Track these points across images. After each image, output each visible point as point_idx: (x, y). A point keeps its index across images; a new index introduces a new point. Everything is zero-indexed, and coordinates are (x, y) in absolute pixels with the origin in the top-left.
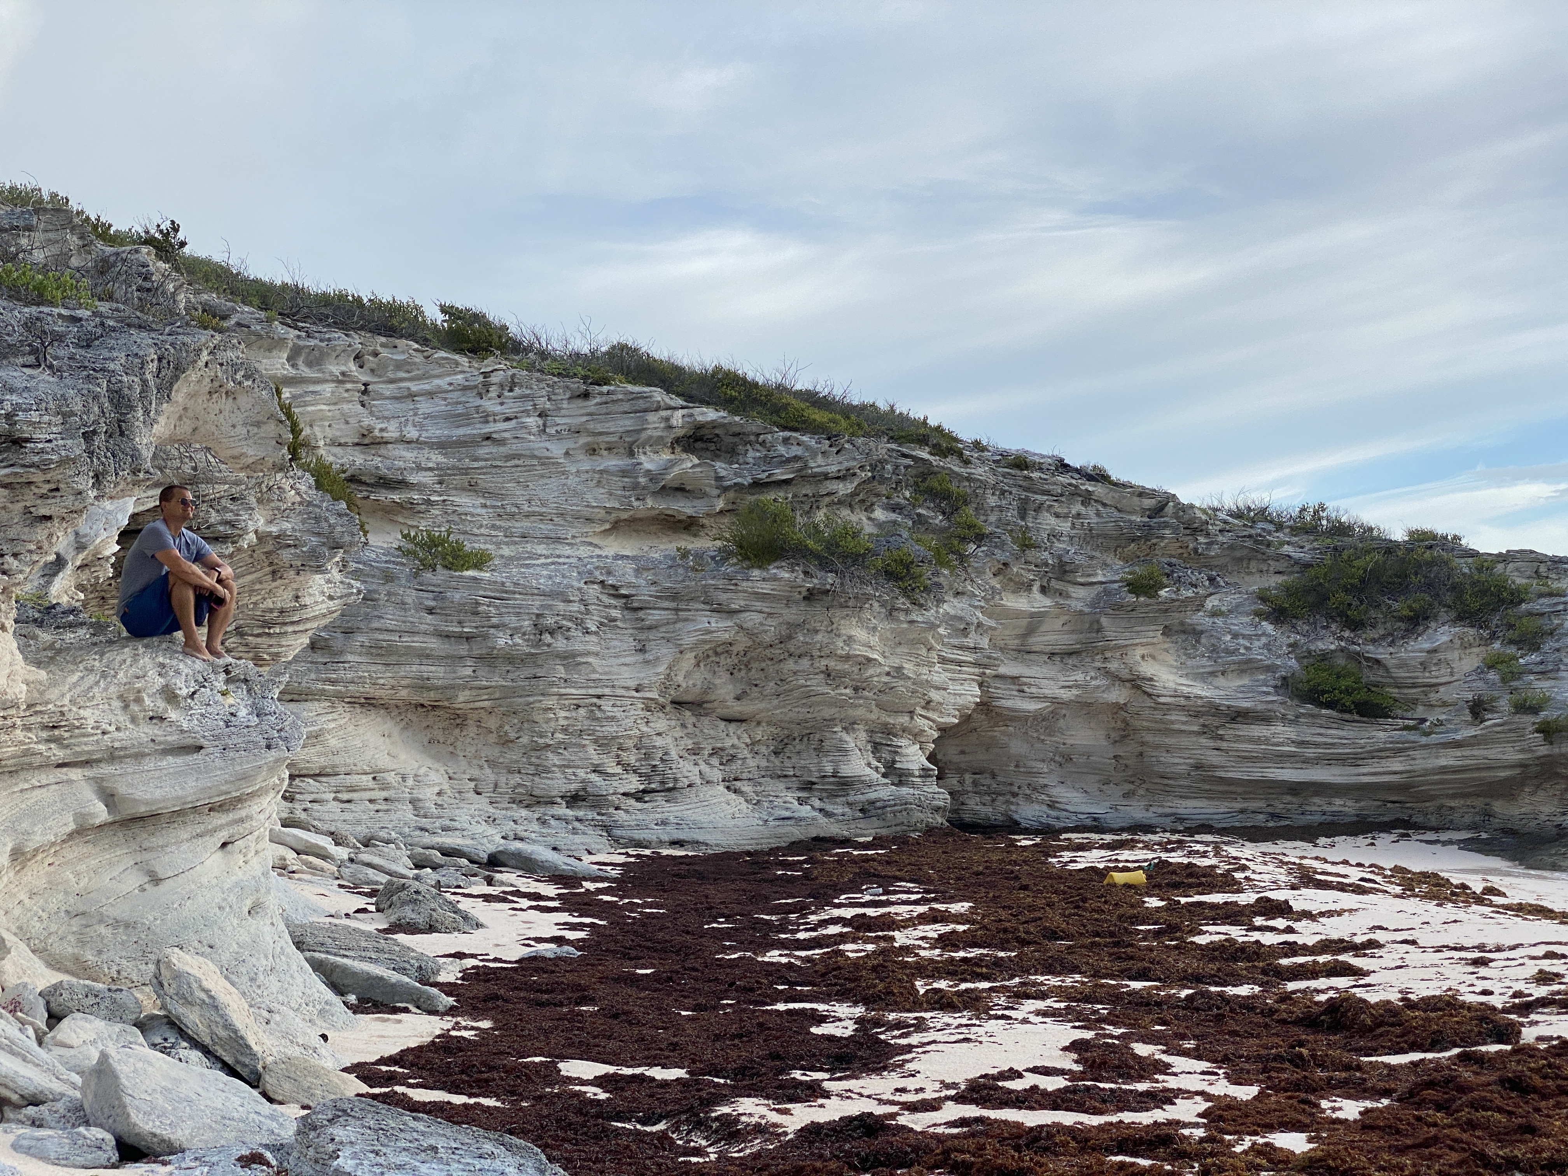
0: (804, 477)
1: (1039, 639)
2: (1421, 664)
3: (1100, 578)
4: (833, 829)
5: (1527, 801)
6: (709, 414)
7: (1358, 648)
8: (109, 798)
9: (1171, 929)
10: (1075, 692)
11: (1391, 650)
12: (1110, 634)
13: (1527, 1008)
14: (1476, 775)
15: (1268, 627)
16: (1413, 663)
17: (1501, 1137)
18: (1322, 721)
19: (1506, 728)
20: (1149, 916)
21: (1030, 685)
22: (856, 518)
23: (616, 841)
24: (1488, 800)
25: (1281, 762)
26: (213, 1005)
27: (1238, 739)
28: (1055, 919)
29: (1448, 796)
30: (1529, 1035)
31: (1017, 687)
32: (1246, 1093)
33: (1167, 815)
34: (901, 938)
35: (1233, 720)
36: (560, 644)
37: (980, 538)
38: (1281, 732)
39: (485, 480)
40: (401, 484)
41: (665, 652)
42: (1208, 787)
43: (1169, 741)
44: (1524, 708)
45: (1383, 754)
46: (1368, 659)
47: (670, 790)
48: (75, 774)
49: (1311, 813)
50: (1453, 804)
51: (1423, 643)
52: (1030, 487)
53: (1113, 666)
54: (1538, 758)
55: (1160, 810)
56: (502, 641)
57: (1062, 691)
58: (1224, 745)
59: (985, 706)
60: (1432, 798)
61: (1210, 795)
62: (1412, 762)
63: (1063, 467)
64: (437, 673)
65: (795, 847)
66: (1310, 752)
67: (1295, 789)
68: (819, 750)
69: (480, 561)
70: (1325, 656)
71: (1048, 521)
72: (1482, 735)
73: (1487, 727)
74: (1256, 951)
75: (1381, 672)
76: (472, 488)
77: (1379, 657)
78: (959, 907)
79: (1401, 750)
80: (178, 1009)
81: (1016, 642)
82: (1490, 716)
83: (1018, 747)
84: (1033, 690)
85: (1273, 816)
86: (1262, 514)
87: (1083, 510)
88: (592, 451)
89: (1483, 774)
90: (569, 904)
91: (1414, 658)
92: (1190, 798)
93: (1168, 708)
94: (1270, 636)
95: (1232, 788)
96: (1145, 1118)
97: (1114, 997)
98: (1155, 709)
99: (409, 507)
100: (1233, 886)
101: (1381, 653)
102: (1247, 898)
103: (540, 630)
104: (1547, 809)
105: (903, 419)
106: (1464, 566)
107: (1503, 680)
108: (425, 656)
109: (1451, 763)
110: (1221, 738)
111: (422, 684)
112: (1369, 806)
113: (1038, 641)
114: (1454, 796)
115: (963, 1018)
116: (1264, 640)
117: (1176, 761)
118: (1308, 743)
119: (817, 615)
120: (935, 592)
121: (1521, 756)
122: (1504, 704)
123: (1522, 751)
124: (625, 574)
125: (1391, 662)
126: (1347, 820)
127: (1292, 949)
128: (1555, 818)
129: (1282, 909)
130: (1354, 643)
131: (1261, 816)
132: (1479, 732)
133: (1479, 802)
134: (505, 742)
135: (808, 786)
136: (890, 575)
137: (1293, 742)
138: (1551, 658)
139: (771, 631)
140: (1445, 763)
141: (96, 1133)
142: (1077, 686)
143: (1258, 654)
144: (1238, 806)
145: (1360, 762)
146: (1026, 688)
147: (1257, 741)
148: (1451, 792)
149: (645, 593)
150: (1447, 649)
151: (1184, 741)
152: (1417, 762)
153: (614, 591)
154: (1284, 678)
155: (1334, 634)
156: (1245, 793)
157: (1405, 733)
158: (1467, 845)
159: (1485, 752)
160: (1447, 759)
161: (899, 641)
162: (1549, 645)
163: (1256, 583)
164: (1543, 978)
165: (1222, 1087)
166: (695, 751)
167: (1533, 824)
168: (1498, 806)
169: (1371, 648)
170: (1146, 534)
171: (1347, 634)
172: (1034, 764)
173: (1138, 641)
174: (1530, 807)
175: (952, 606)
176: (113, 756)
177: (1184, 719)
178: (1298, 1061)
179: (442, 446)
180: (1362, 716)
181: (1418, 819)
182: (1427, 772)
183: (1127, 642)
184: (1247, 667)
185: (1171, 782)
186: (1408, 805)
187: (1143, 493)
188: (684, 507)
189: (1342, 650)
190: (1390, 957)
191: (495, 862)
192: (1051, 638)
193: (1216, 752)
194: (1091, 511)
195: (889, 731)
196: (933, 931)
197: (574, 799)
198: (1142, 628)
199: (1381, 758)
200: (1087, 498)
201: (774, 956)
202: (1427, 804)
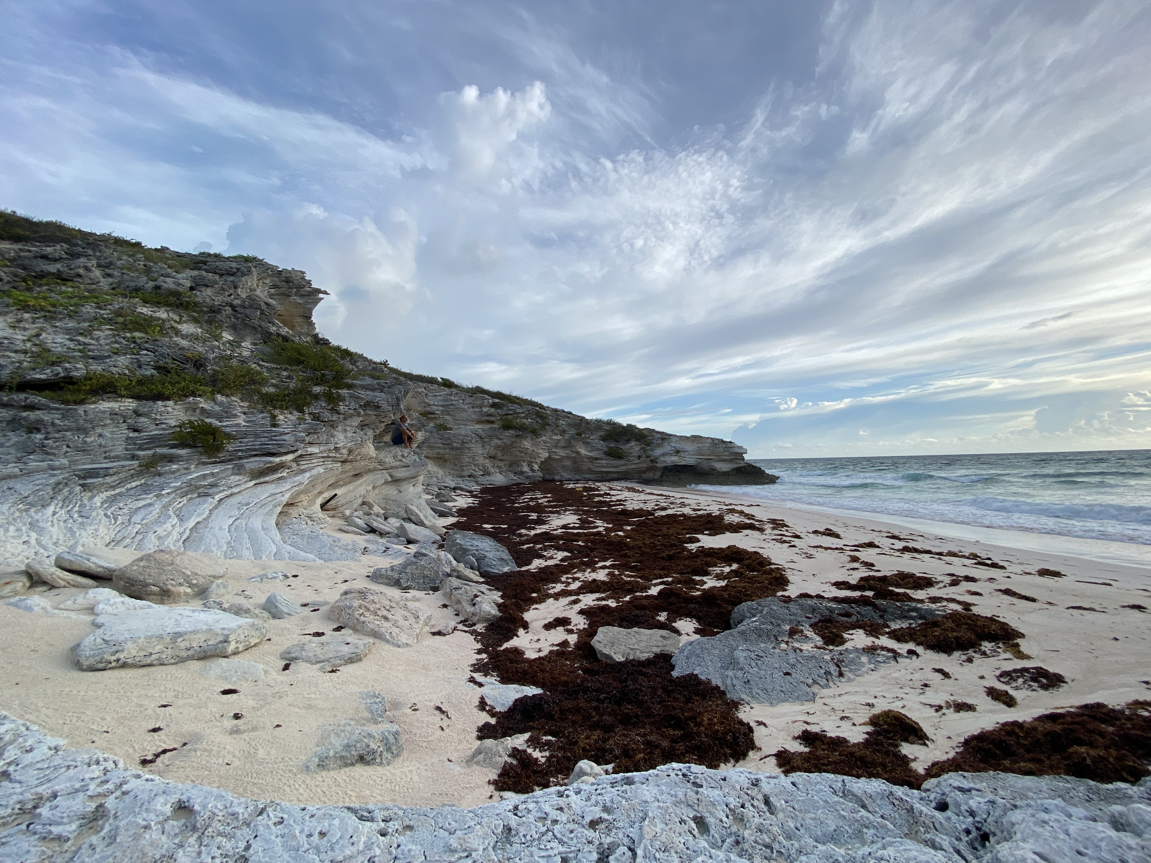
0: (515, 413)
3: (571, 433)
4: (521, 481)
6: (497, 401)
7: (618, 446)
8: (391, 476)
9: (589, 498)
11: (624, 446)
12: (573, 443)
13: (655, 510)
15: (601, 442)
17: (655, 531)
18: (611, 460)
19: (644, 461)
20: (585, 496)
21: (557, 453)
22: (525, 421)
23: (478, 484)
24: (641, 474)
25: (604, 467)
26: (417, 515)
27: (596, 463)
28: (568, 497)
30: (656, 515)
31: (555, 454)
32: (611, 526)
33: (583, 478)
34: (540, 501)
35: (595, 459)
36: (467, 445)
37: (549, 425)
38: (604, 462)
39: (451, 413)
40: (434, 414)
41: (488, 447)
42: (592, 472)
43: (583, 463)
44: (647, 457)
45: (622, 466)
46: (620, 448)
47: (489, 474)
48: (384, 471)
50: (635, 475)
51: (629, 445)
52: (558, 415)
53: (573, 449)
54: (649, 466)
56: (455, 445)
57: (563, 454)
59: (549, 457)
60: (631, 474)
62: (627, 467)
63: (564, 411)
64: (441, 451)
65: (514, 485)
68: (518, 466)
69: (450, 429)
70: (612, 447)
71: (561, 422)
73: (641, 461)
74: (605, 502)
75: (622, 450)
76: (449, 414)
77: (622, 447)
78: (549, 495)
79: (625, 465)
80: (411, 516)
81: (555, 445)
82: (641, 458)
83: (555, 465)
86: (600, 421)
88: (473, 407)
89: (640, 469)
90: (473, 496)
91: (628, 448)
92: (588, 474)
93: (583, 457)
94: (602, 444)
96: (595, 530)
97: (583, 511)
98: (581, 458)
99: (435, 418)
100: (599, 491)
102: (602, 492)
103: (463, 443)
104: (651, 476)
105: (534, 402)
106: (636, 431)
107: (644, 452)
108: (439, 448)
110: (593, 463)
111: (438, 454)
112: (620, 475)
113: (559, 445)
115: (556, 515)
117: (585, 467)
118: (608, 464)
119: (518, 440)
120: (540, 435)
121: (647, 466)
122: (644, 456)
124: (480, 431)
125: (624, 449)
126: (617, 478)
127: (612, 501)
129: (609, 494)
132: (639, 461)
133: (639, 474)
134: (455, 465)
135: (515, 473)
136: (532, 432)
137: (606, 464)
138: (651, 447)
139: (509, 442)
141: (403, 539)
142: (566, 453)
143: (599, 446)
145: (618, 467)
147: (599, 463)
148: (634, 473)
149: (484, 435)
150: (634, 446)
151: (586, 464)
153: (478, 435)
154: (605, 452)
155: (613, 443)
157: (626, 462)
158: (637, 482)
159: (640, 465)
160: (633, 466)
161: (533, 445)
163: (599, 434)
164: (657, 505)
165: (606, 525)
166: (493, 466)
168: (643, 475)
169: (620, 446)
170: (580, 424)
171: (616, 443)
172: (558, 468)
173: (578, 445)
174: (648, 475)
175: (544, 438)
176: (392, 468)
177: (586, 459)
178: (618, 520)
179: (442, 406)
180: (618, 459)
181: (629, 478)
182: (630, 469)
183: (576, 445)
184: (598, 450)
185: (584, 471)
186: (627, 475)
187: (579, 417)
188: (492, 419)
189: (615, 446)
190: (629, 502)
191: (455, 489)
192: (562, 444)
194: (569, 420)
195: (531, 462)
196: (546, 500)
197: (469, 476)
198: (579, 442)
200: (568, 417)
201: (516, 505)
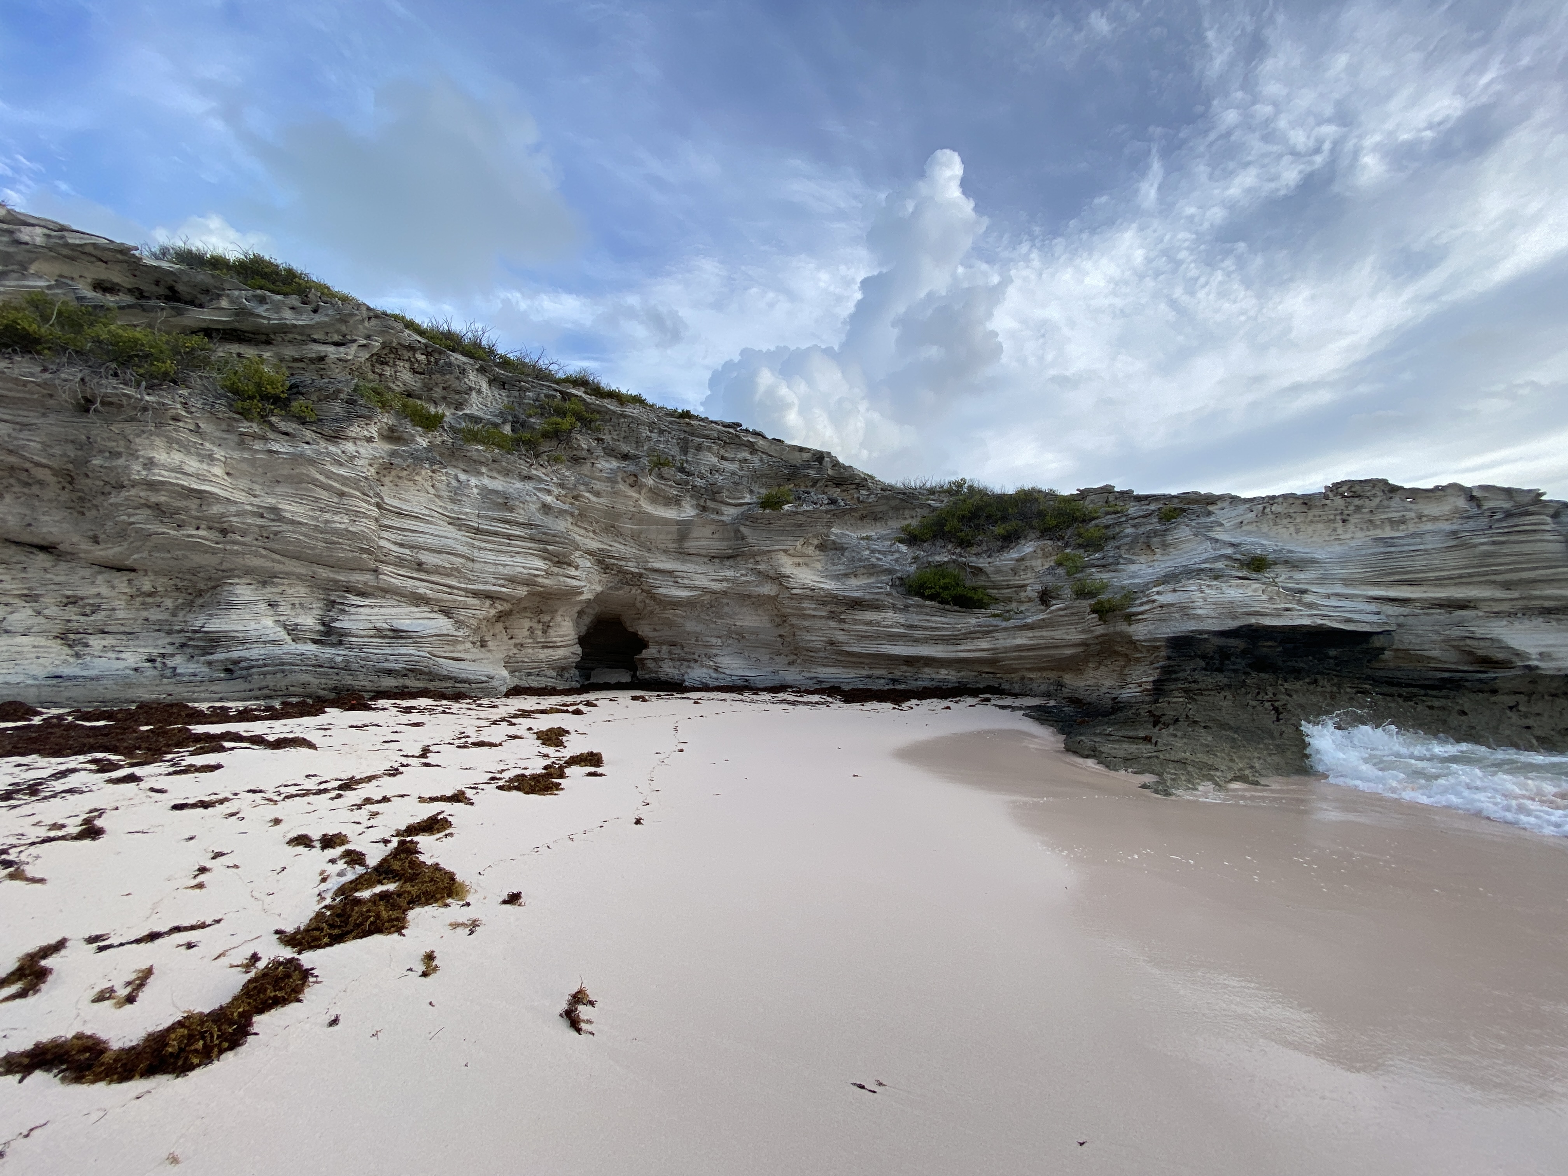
1: (690, 544)
2: (1012, 570)
3: (746, 500)
5: (1091, 675)
7: (964, 559)
10: (725, 584)
11: (989, 560)
12: (752, 541)
14: (1045, 652)
15: (903, 548)
16: (1004, 569)
18: (928, 610)
19: (1068, 611)
21: (682, 578)
24: (1060, 673)
25: (894, 640)
27: (856, 622)
29: (1027, 669)
31: (673, 579)
33: (811, 679)
35: (852, 607)
38: (891, 617)
42: (843, 659)
43: (806, 623)
44: (1085, 596)
45: (974, 635)
46: (971, 567)
49: (922, 679)
50: (1032, 676)
51: (1014, 554)
53: (762, 567)
54: (1097, 637)
55: (808, 675)
57: (713, 583)
58: (846, 626)
60: (1015, 671)
61: (844, 664)
62: (996, 642)
66: (918, 634)
67: (910, 661)
70: (940, 565)
72: (1049, 619)
73: (1052, 612)
75: (984, 578)
77: (980, 565)
79: (988, 632)
81: (674, 545)
82: (1054, 602)
84: (686, 581)
85: (894, 681)
87: (749, 457)
89: (1052, 652)
91: (1006, 565)
92: (829, 666)
93: (800, 598)
94: (902, 553)
95: (861, 660)
98: (792, 599)
101: (982, 562)
104: (1108, 683)
107: (1069, 574)
109: (1025, 642)
110: (844, 621)
112: (967, 676)
114: (1030, 670)
116: (897, 555)
117: (813, 638)
118: (916, 626)
121: (1083, 636)
122: (1067, 592)
123: (1083, 632)
125: (989, 569)
126: (950, 686)
128: (1113, 691)
130: (961, 556)
131: (882, 681)
132: (1045, 616)
133: (1053, 675)
137: (902, 625)
138: (1111, 554)
140: (1020, 643)
142: (728, 581)
143: (887, 561)
144: (864, 673)
145: (958, 642)
146: (680, 580)
147: (869, 623)
148: (1028, 666)
150: (1032, 558)
151: (819, 624)
152: (1000, 641)
154: (901, 579)
155: (949, 551)
156: (872, 663)
157: (991, 619)
159: (1052, 633)
160: (1022, 639)
162: (1109, 547)
167: (1095, 695)
168: (1068, 679)
169: (974, 559)
171: (958, 550)
172: (709, 639)
173: (777, 548)
174: (1094, 681)
177: (814, 606)
180: (960, 607)
181: (1005, 686)
182: (1006, 650)
183: (768, 548)
184: (872, 570)
185: (813, 654)
186: (998, 675)
189: (954, 561)
192: (704, 543)
193: (842, 632)
194: (756, 458)
198: (783, 538)
199: (974, 638)
202: (1013, 675)
